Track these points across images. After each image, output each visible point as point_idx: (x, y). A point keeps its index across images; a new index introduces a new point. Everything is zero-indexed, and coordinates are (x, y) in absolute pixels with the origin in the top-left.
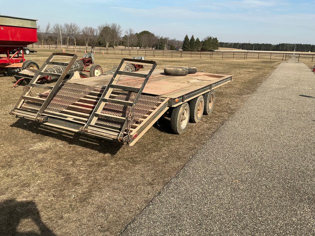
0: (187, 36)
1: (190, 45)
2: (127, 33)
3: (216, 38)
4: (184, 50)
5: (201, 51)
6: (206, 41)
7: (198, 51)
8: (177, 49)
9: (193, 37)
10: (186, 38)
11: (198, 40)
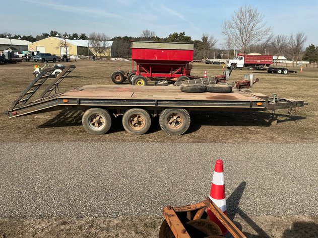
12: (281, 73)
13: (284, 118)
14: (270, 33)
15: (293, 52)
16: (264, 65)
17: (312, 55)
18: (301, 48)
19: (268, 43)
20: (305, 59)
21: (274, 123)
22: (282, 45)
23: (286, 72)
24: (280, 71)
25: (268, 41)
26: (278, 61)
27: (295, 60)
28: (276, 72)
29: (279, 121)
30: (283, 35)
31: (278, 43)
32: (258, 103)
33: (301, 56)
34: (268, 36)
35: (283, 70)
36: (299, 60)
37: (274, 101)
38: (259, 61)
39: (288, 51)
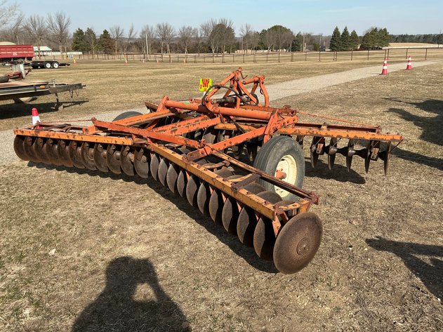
0: (337, 29)
1: (341, 42)
2: (243, 31)
3: (385, 30)
4: (333, 50)
5: (360, 49)
6: (367, 34)
7: (356, 50)
8: (323, 49)
9: (346, 30)
10: (336, 31)
11: (354, 33)
12: (50, 68)
13: (68, 105)
14: (18, 12)
15: (57, 40)
16: (24, 58)
17: (82, 43)
18: (66, 33)
19: (20, 27)
20: (76, 49)
21: (61, 108)
22: (40, 30)
23: (56, 66)
24: (48, 65)
25: (18, 24)
26: (41, 53)
27: (64, 51)
28: (43, 67)
29: (64, 107)
30: (38, 16)
31: (34, 27)
32: (41, 87)
33: (70, 45)
34: (17, 17)
35: (52, 63)
36: (68, 51)
37: (54, 86)
38: (15, 54)
39: (51, 38)
